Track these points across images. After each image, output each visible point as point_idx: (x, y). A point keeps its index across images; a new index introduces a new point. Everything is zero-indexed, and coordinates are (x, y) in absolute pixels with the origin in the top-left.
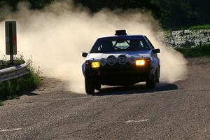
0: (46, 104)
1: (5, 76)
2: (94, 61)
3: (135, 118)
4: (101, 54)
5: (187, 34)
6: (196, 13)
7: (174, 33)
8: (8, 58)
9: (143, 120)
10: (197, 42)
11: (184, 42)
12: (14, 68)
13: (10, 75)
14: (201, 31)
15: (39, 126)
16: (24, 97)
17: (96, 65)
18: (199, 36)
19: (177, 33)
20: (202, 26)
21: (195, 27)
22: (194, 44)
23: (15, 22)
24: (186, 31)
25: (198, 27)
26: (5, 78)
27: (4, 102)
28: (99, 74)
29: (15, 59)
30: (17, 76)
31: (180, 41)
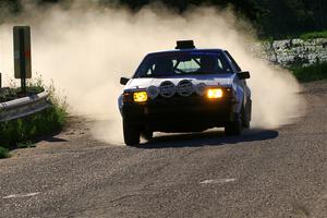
0: (77, 155)
1: (12, 111)
2: (139, 90)
3: (215, 176)
4: (150, 79)
5: (296, 46)
6: (311, 13)
7: (275, 43)
8: (18, 83)
9: (228, 180)
10: (312, 58)
11: (291, 57)
12: (27, 98)
13: (21, 110)
14: (318, 40)
15: (66, 189)
16: (42, 145)
17: (141, 98)
18: (315, 49)
19: (281, 43)
20: (320, 34)
21: (310, 34)
22: (307, 61)
23: (29, 28)
24: (295, 41)
25: (314, 34)
26: (14, 114)
27: (11, 153)
28: (146, 111)
29: (28, 85)
30: (32, 112)
31: (285, 56)
